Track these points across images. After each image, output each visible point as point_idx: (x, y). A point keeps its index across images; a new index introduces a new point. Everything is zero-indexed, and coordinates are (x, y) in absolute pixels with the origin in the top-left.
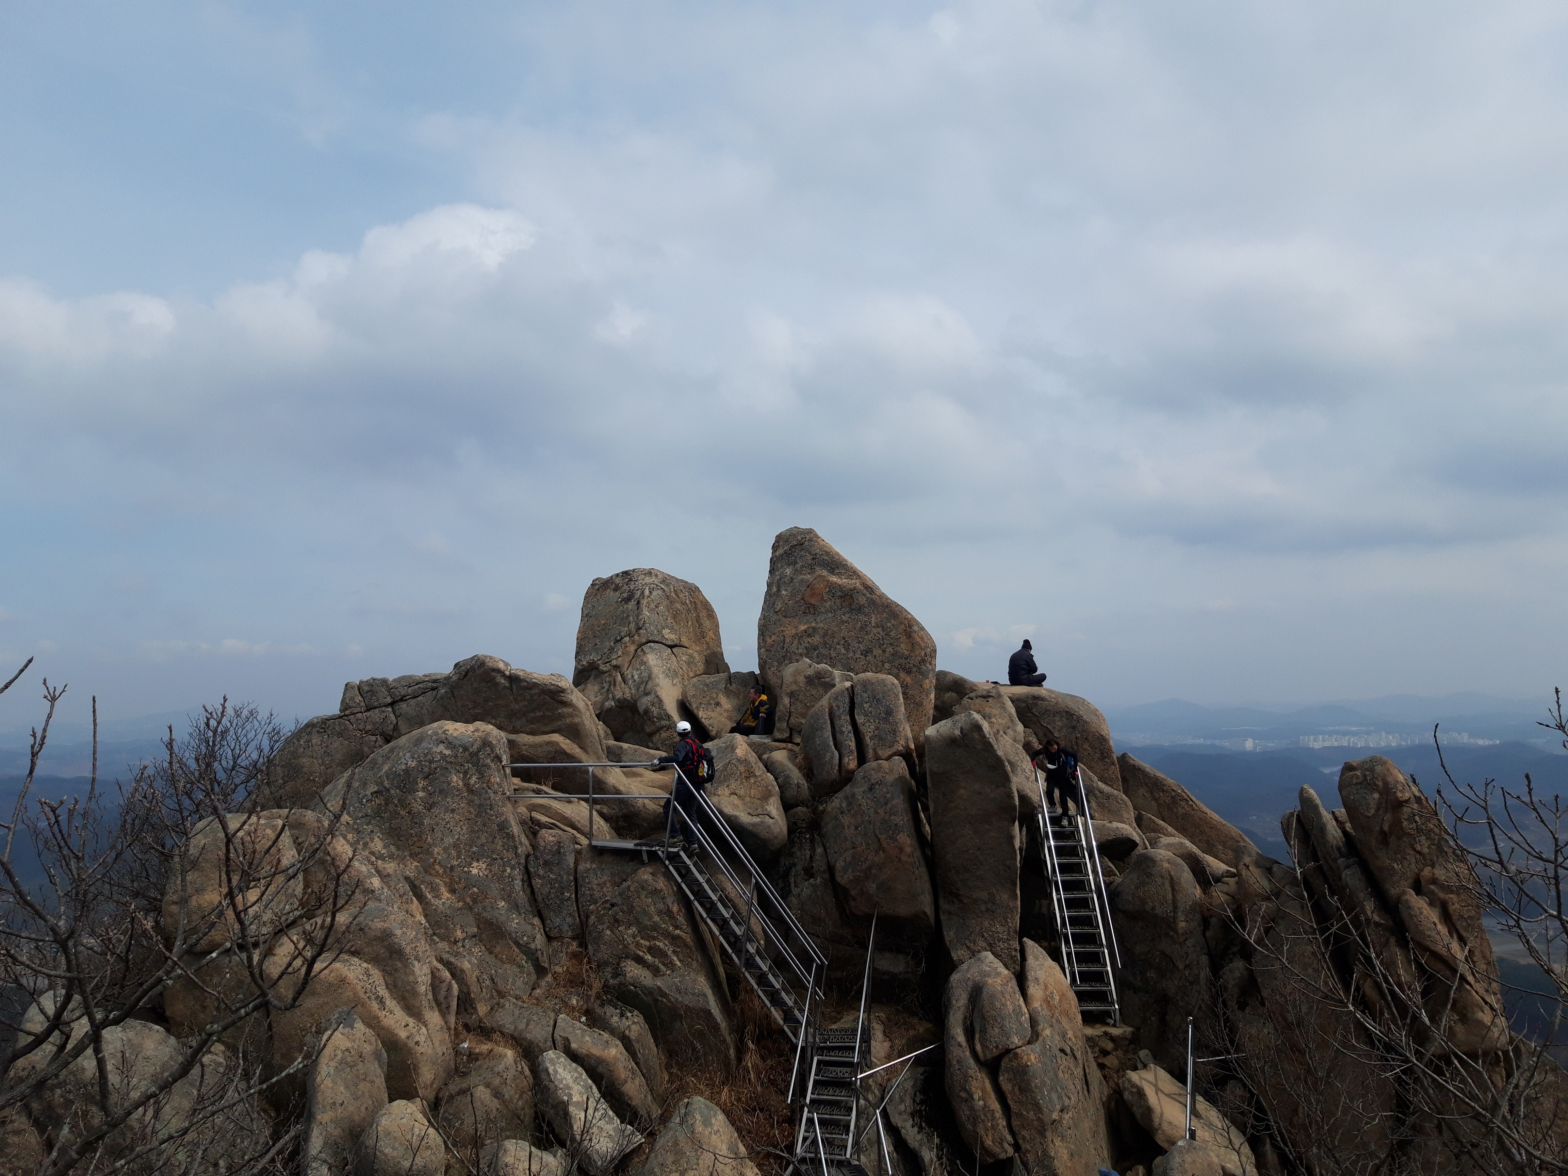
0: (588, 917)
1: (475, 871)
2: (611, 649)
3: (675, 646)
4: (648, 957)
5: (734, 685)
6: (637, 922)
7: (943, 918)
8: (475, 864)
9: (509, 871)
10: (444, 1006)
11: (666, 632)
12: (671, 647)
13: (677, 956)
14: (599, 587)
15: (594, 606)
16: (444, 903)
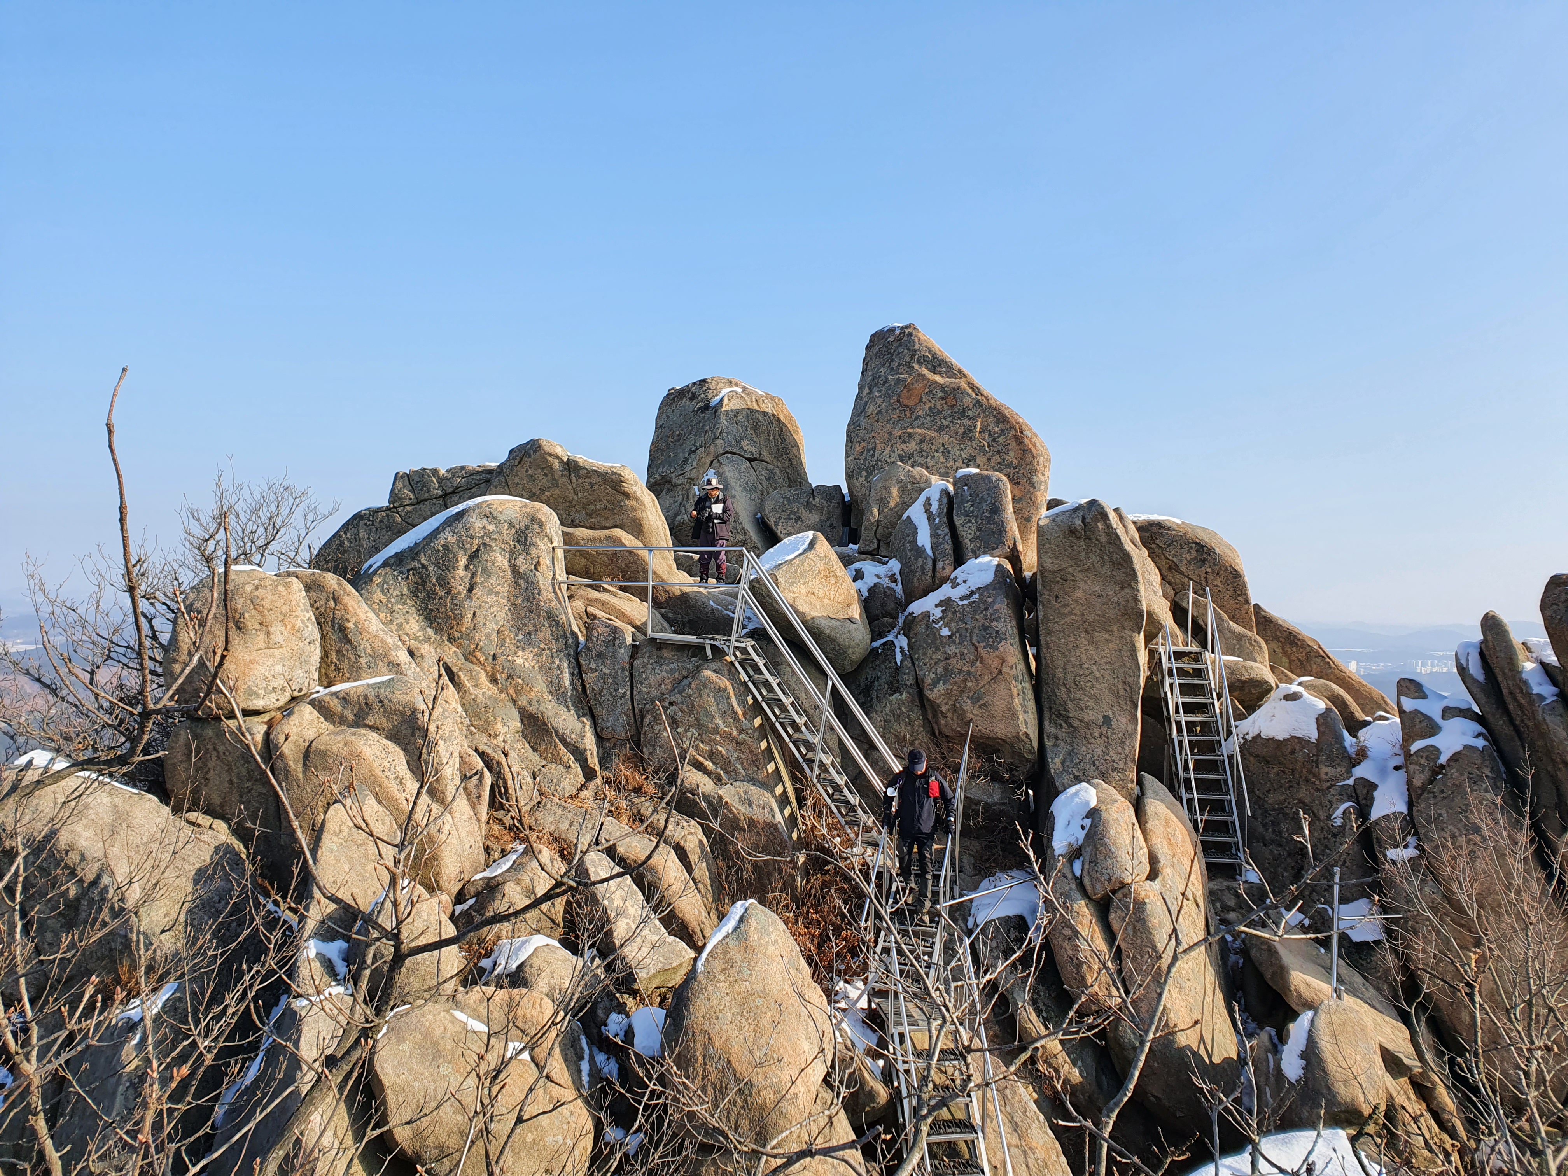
0: (643, 717)
1: (519, 661)
2: (686, 460)
3: (754, 459)
4: (709, 764)
5: (817, 499)
6: (699, 725)
7: (1048, 743)
8: (520, 653)
9: (557, 662)
10: (474, 795)
11: (744, 443)
12: (750, 460)
13: (742, 763)
14: (674, 397)
15: (668, 417)
16: (483, 694)
